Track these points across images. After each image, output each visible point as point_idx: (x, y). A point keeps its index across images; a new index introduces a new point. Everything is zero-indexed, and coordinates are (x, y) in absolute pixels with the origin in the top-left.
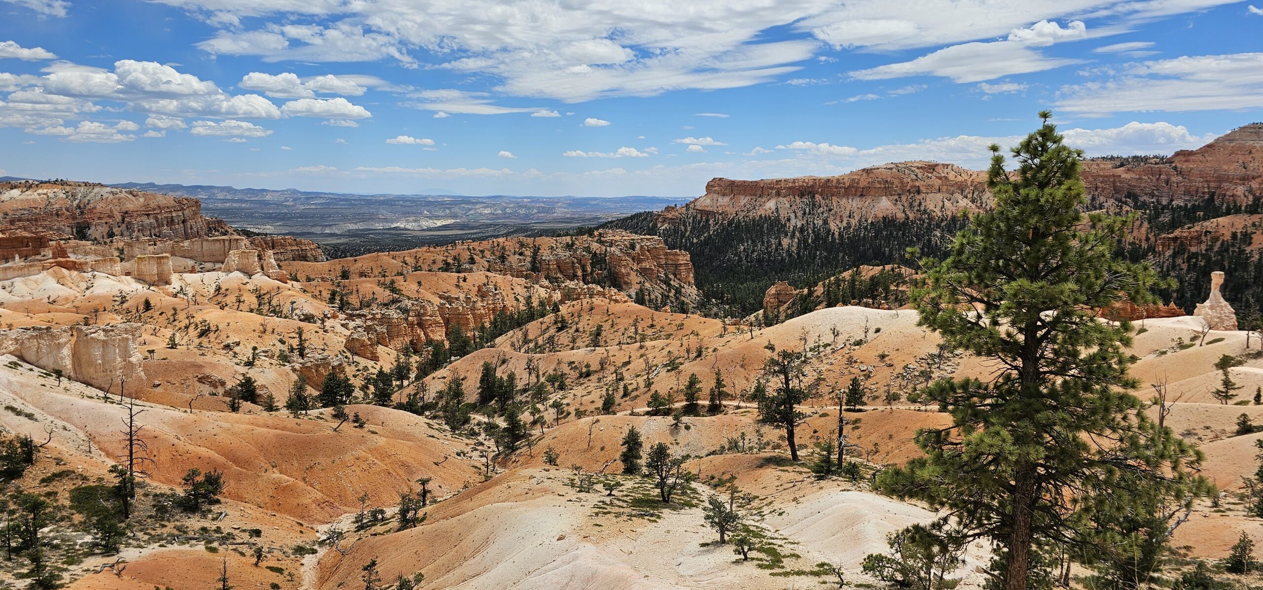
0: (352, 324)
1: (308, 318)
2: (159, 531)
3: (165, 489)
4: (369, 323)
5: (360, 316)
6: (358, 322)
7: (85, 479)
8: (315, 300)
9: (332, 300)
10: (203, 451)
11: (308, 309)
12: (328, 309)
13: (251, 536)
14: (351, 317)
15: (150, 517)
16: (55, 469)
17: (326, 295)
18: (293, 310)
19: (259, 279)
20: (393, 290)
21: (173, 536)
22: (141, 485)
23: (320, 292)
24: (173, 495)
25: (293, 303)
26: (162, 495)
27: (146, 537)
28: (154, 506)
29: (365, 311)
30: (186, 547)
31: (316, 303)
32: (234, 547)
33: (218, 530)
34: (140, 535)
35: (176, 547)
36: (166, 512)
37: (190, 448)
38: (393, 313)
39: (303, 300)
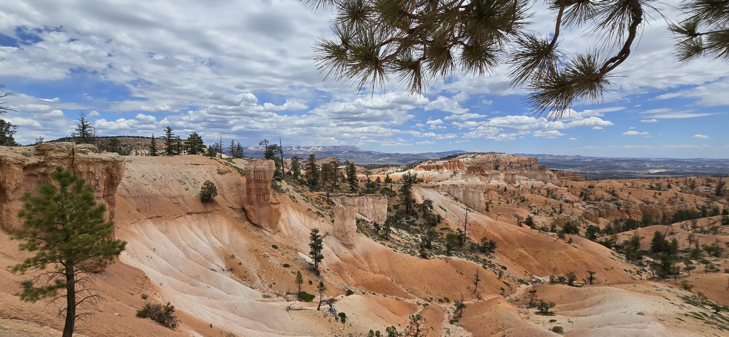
0: (587, 206)
1: (567, 201)
2: (469, 255)
3: (476, 242)
4: (596, 207)
5: (593, 203)
6: (591, 206)
7: (452, 232)
8: (572, 195)
9: (581, 196)
10: (496, 234)
11: (568, 198)
12: (577, 198)
13: (502, 268)
14: (588, 203)
15: (468, 250)
16: (445, 226)
17: (578, 193)
18: (561, 198)
19: (550, 185)
20: (614, 195)
21: (473, 258)
22: (468, 238)
23: (576, 192)
24: (478, 245)
25: (562, 195)
26: (474, 244)
27: (464, 256)
28: (470, 246)
29: (596, 202)
30: (476, 263)
31: (573, 196)
32: (494, 270)
33: (490, 262)
34: (463, 254)
35: (472, 262)
36: (474, 250)
37: (491, 232)
38: (612, 205)
39: (566, 194)
